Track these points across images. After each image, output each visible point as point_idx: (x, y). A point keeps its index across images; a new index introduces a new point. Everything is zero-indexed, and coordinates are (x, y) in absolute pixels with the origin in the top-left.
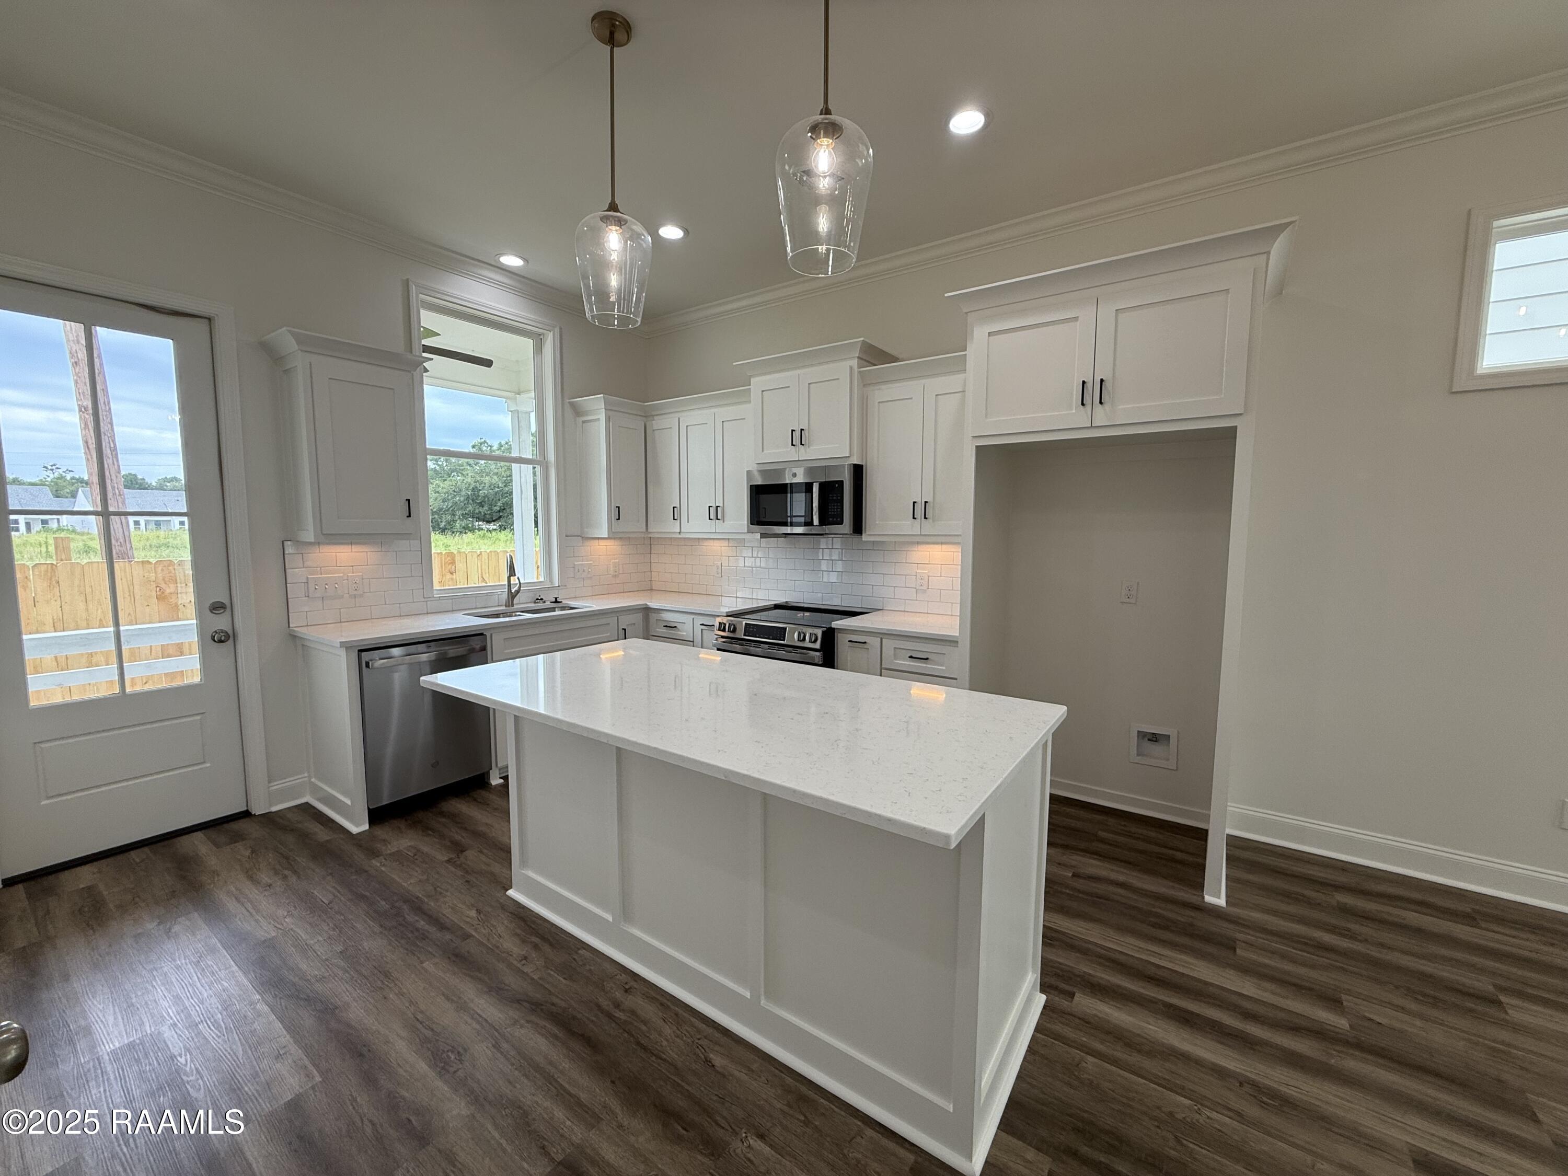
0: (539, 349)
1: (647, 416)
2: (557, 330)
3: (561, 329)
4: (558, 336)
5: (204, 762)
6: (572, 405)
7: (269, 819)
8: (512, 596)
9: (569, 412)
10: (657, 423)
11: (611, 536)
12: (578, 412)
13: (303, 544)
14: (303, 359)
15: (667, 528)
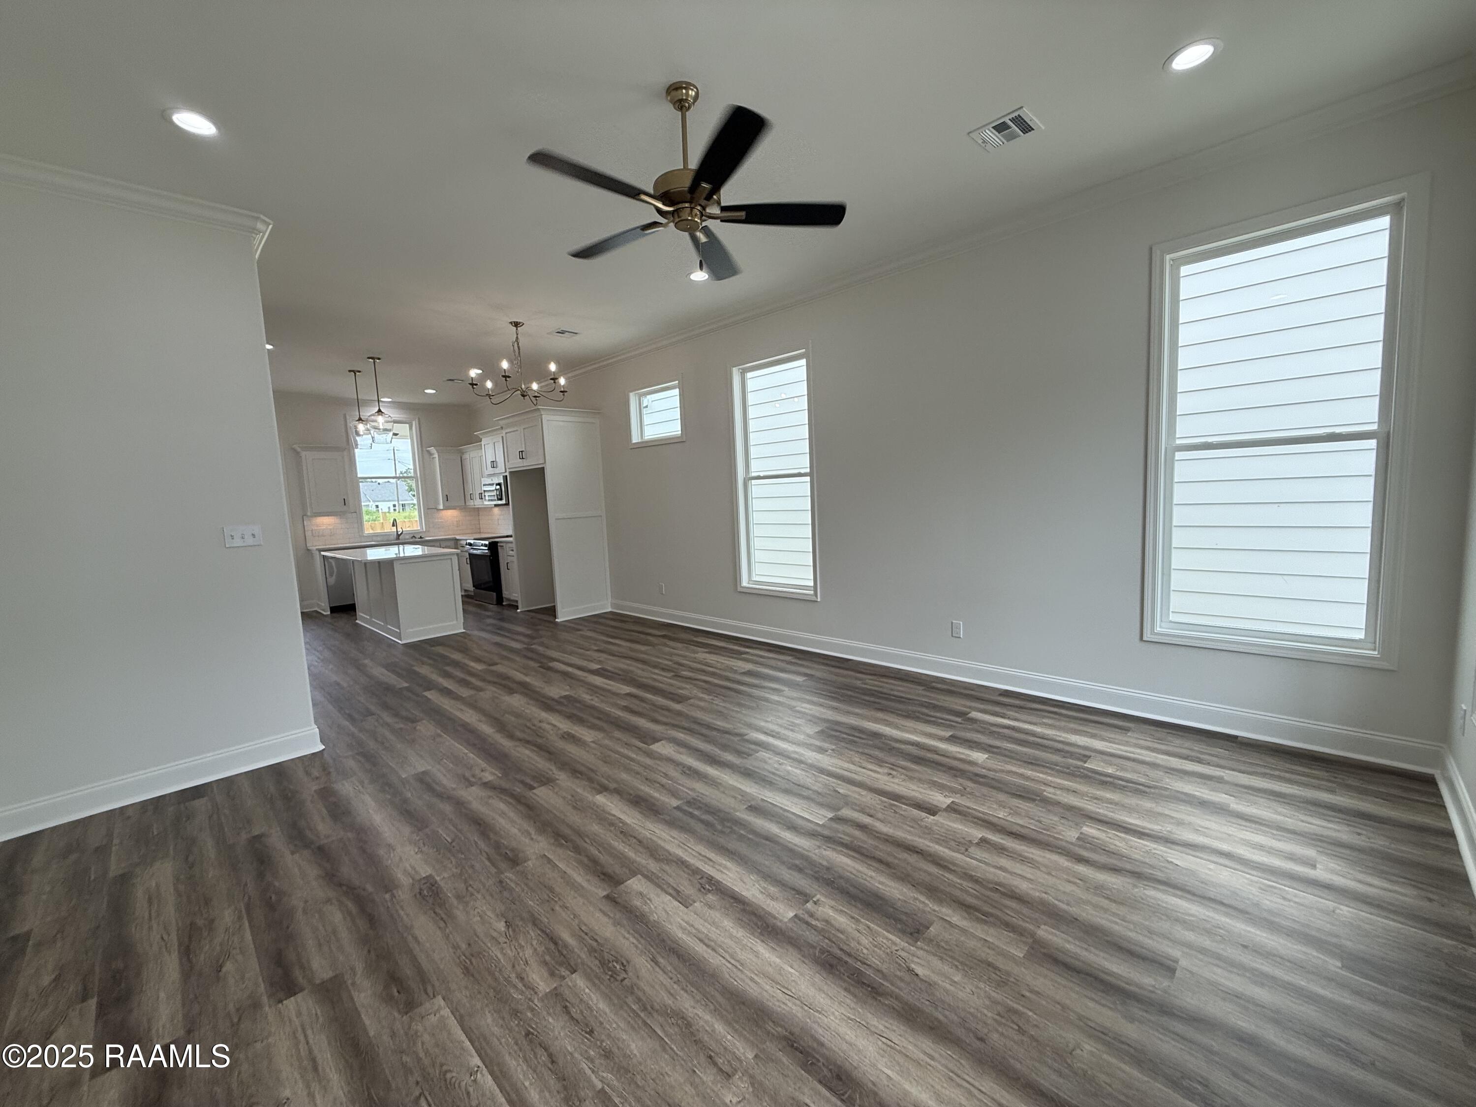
0: (411, 428)
1: (462, 453)
2: (417, 420)
3: (419, 419)
4: (417, 423)
6: (428, 451)
8: (398, 536)
9: (426, 456)
10: (466, 456)
11: (446, 508)
12: (430, 454)
13: (312, 516)
14: (303, 454)
15: (471, 503)
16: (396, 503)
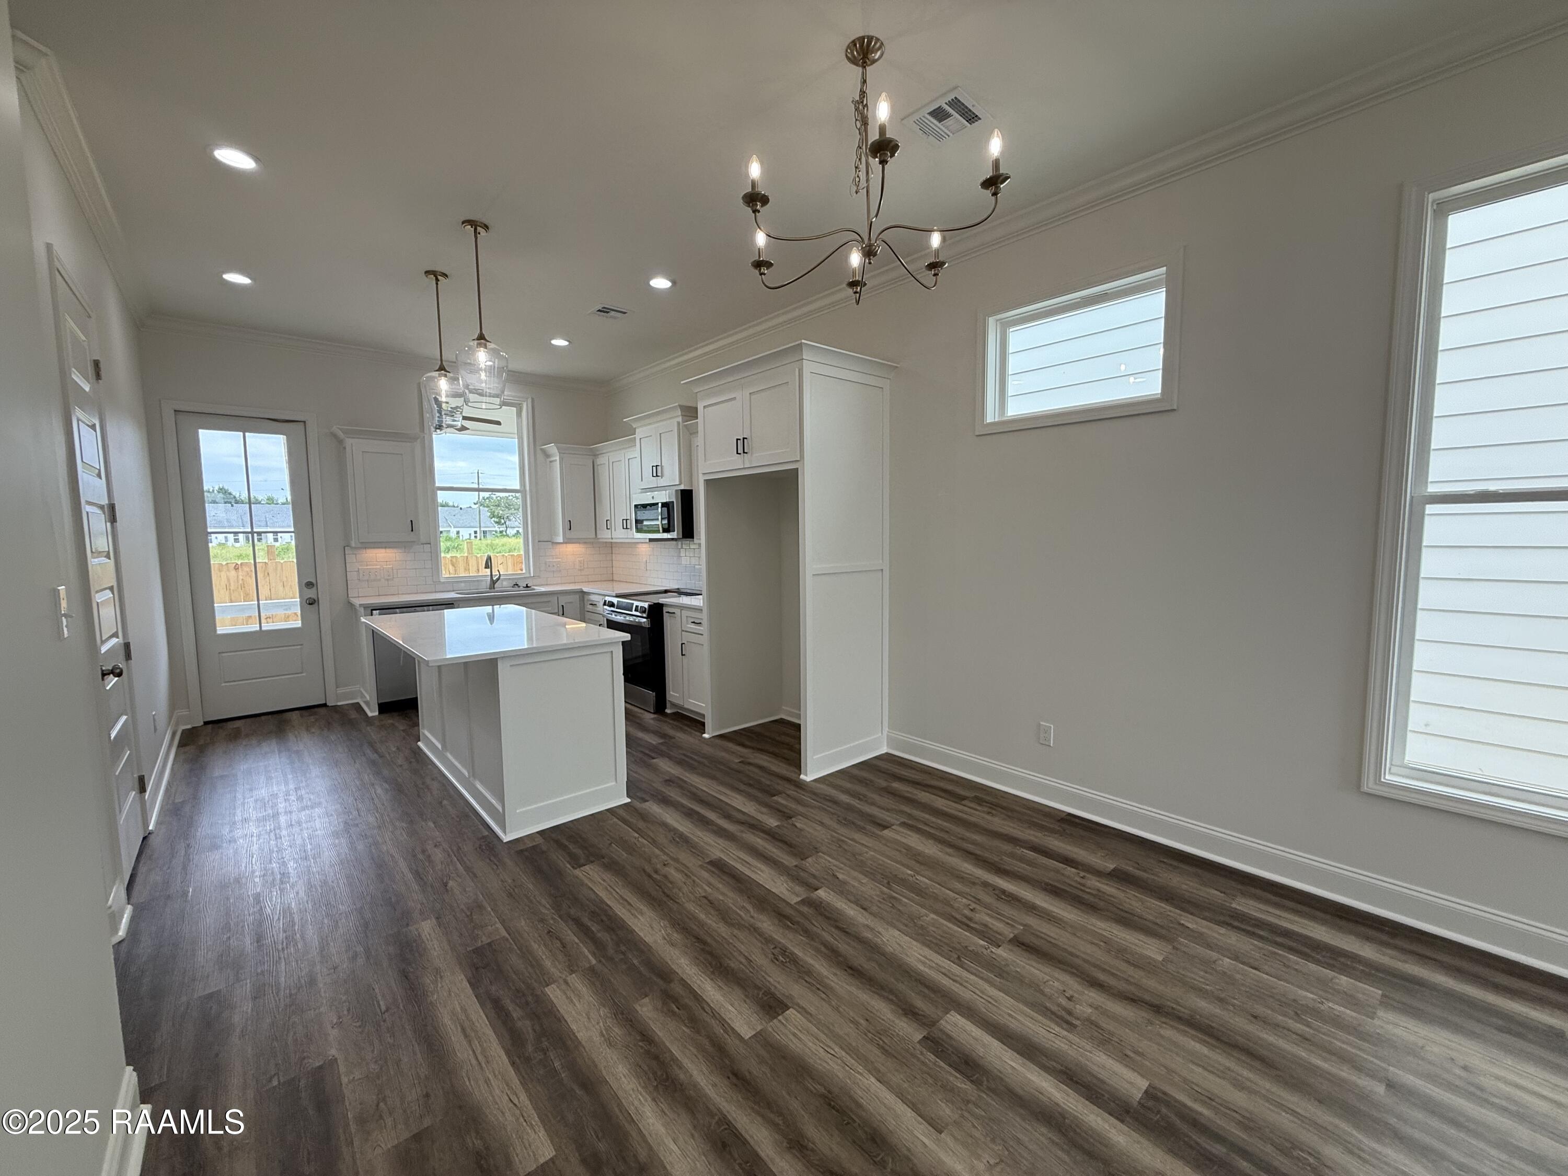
0: (519, 414)
1: (595, 455)
2: (530, 401)
3: (533, 399)
4: (530, 405)
5: (302, 673)
6: (543, 451)
7: (335, 708)
8: (493, 583)
9: (540, 456)
10: (601, 460)
11: (567, 541)
12: (547, 455)
13: (356, 548)
14: (349, 442)
15: (605, 535)
16: (478, 530)
